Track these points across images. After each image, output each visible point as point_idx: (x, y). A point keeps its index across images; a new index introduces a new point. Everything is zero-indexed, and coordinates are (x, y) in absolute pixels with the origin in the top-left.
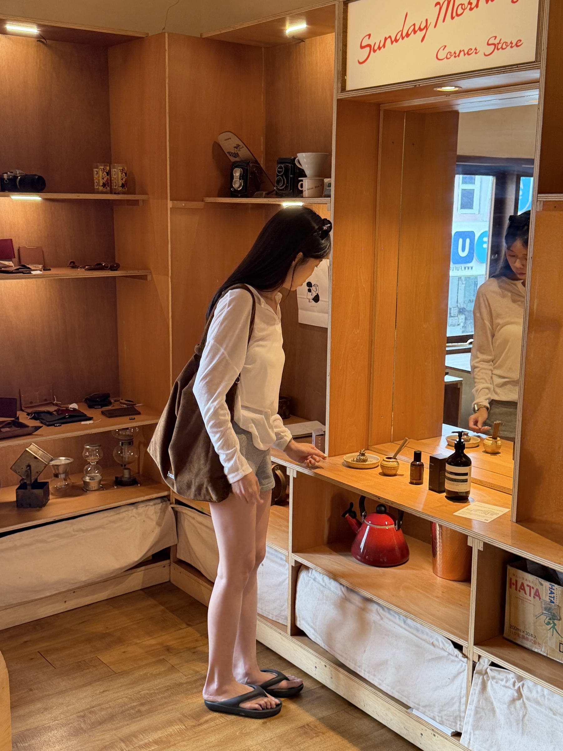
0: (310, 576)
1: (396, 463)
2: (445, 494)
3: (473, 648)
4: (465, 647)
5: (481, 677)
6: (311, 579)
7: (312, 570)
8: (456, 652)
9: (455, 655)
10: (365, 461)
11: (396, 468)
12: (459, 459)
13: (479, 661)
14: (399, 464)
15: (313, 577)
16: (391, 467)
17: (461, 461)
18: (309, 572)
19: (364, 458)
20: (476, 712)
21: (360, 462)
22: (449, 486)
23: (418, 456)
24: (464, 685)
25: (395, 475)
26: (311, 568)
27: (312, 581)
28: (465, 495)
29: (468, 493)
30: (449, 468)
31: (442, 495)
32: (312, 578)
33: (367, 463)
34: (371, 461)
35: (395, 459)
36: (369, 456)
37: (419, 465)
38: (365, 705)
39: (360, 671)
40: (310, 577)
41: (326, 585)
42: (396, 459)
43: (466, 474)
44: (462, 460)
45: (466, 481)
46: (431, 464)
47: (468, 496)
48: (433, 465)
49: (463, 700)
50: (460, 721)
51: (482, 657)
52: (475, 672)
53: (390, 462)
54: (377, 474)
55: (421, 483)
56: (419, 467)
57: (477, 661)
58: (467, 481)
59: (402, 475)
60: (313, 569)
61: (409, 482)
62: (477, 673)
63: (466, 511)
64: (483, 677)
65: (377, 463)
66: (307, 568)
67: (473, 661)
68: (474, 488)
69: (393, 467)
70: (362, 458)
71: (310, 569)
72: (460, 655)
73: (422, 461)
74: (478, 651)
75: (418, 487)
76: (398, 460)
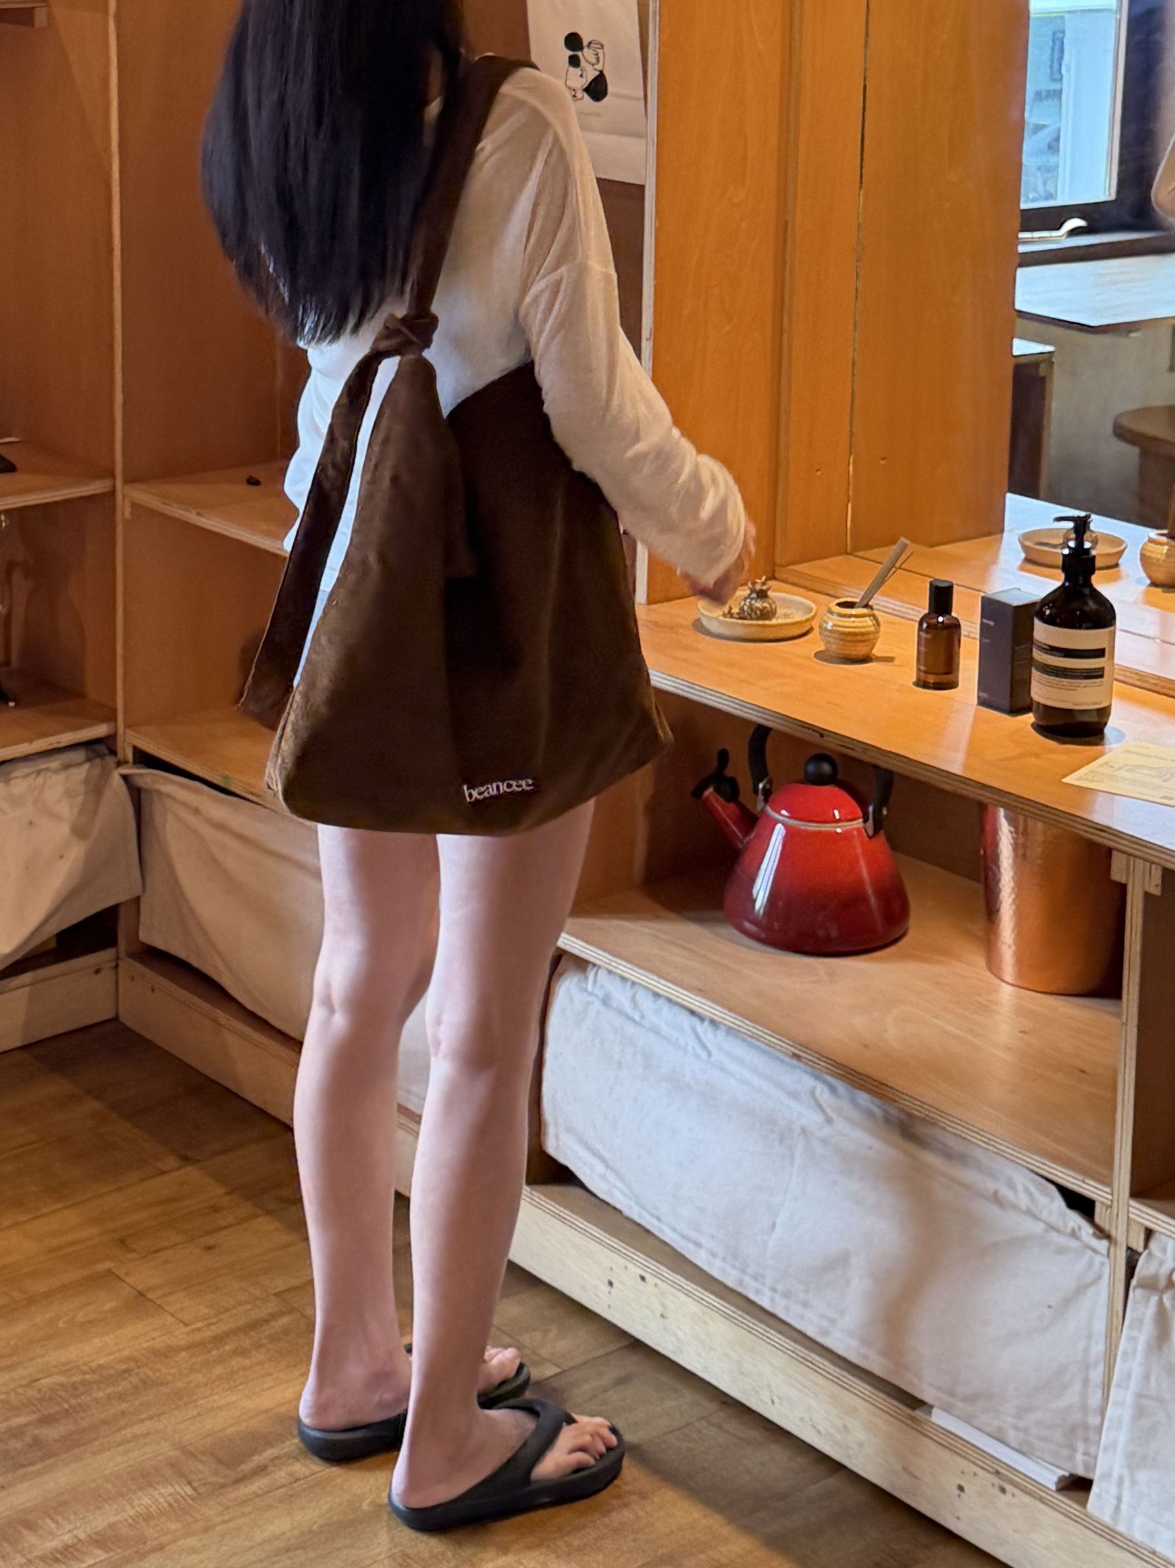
0: (590, 988)
1: (869, 621)
2: (1030, 718)
3: (1129, 1206)
4: (1103, 1203)
5: (1154, 1299)
6: (591, 999)
7: (596, 968)
8: (1074, 1219)
9: (1069, 1230)
10: (766, 614)
11: (872, 636)
12: (1075, 605)
13: (1146, 1246)
14: (878, 624)
15: (600, 993)
16: (855, 634)
17: (1083, 612)
18: (586, 978)
19: (766, 605)
20: (1140, 1412)
21: (752, 619)
22: (1042, 690)
23: (941, 598)
24: (1100, 1326)
25: (866, 659)
26: (594, 965)
27: (598, 1005)
28: (1095, 719)
29: (1104, 713)
30: (1042, 632)
31: (1021, 722)
32: (597, 996)
33: (774, 621)
34: (786, 616)
35: (867, 606)
36: (779, 598)
37: (945, 626)
38: (775, 1399)
39: (758, 1292)
40: (591, 994)
41: (642, 1017)
42: (871, 608)
43: (1100, 653)
44: (1086, 608)
45: (1097, 674)
46: (985, 621)
47: (1105, 724)
48: (992, 623)
49: (1097, 1375)
50: (1086, 1440)
51: (1157, 1235)
52: (1134, 1282)
53: (851, 616)
54: (807, 658)
55: (952, 685)
56: (945, 632)
57: (1140, 1249)
58: (1102, 676)
59: (890, 659)
60: (600, 967)
61: (914, 679)
62: (1144, 1285)
63: (1100, 770)
64: (1161, 1299)
65: (807, 620)
66: (582, 964)
67: (1129, 1248)
68: (1124, 697)
69: (862, 634)
70: (758, 604)
71: (590, 966)
72: (1086, 1230)
73: (954, 614)
74: (1145, 1214)
75: (943, 697)
76: (876, 612)
